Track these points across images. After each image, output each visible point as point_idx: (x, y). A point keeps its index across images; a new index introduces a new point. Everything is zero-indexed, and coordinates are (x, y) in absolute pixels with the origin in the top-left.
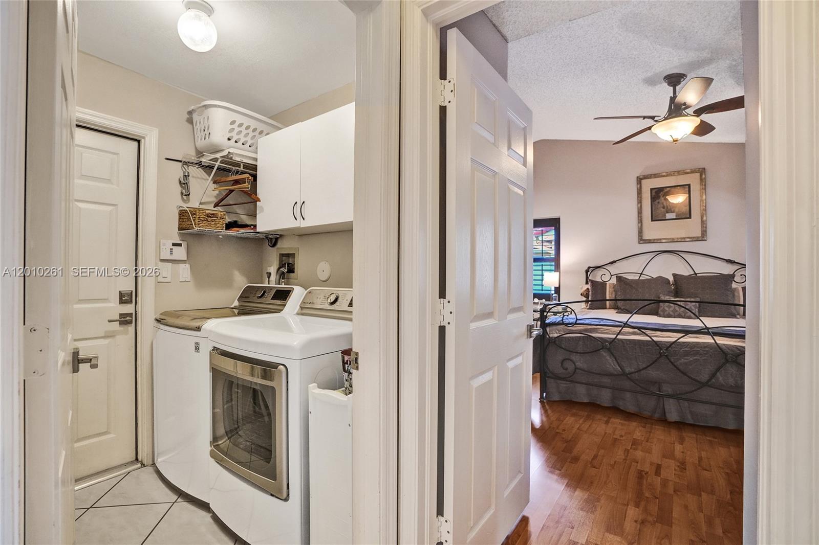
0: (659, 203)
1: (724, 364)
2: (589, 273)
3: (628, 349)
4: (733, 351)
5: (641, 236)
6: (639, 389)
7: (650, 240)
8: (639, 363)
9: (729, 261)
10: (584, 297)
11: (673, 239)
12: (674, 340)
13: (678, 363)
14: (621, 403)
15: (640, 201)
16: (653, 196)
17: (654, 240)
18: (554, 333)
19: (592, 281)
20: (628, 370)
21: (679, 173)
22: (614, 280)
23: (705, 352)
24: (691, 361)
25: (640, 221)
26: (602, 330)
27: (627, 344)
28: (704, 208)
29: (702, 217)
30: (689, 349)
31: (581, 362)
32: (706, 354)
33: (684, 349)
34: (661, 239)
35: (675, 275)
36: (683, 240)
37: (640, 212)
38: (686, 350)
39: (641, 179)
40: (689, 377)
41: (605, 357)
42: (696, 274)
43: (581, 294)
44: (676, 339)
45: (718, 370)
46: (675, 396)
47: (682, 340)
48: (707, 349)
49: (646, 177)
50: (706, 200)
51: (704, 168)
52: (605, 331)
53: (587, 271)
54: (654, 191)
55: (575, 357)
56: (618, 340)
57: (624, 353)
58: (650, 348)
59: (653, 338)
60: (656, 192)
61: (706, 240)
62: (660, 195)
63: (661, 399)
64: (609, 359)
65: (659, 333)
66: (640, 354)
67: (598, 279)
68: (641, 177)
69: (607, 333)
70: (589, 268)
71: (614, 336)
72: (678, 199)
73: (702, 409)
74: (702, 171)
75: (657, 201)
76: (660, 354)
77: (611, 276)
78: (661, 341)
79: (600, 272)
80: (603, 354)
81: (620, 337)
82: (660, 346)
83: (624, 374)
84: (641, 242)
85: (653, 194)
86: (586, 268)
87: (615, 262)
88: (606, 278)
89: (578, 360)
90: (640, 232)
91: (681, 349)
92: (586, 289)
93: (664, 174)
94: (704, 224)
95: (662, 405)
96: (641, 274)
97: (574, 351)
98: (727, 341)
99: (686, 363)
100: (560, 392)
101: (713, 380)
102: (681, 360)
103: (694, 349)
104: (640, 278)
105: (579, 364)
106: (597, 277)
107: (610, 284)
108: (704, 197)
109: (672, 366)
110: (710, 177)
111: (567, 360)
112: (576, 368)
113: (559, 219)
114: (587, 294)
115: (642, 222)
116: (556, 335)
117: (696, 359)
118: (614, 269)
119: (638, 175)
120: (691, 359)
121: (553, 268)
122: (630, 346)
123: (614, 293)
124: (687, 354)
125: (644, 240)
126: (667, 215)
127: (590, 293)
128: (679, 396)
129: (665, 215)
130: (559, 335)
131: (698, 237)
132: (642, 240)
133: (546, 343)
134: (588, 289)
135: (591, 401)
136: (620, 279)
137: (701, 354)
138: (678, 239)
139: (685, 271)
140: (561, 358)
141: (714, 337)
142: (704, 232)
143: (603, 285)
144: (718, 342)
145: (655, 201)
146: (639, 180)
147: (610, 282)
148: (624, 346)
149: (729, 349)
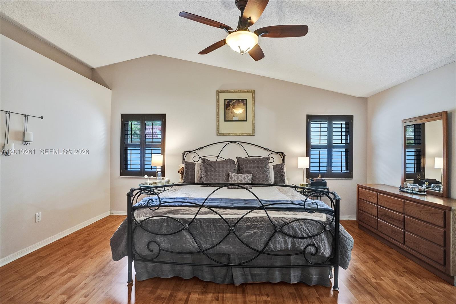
0: (229, 109)
1: (274, 234)
2: (185, 156)
3: (205, 227)
4: (279, 223)
5: (219, 131)
6: (214, 263)
7: (224, 134)
8: (213, 239)
9: (266, 149)
10: (180, 174)
11: (237, 134)
12: (240, 216)
13: (242, 236)
14: (200, 274)
15: (218, 107)
16: (226, 105)
17: (226, 134)
18: (140, 216)
19: (186, 162)
20: (204, 246)
21: (241, 91)
22: (200, 162)
23: (261, 226)
24: (252, 233)
25: (218, 120)
26: (183, 211)
27: (204, 223)
28: (254, 115)
29: (253, 121)
30: (250, 224)
31: (166, 242)
32: (261, 227)
33: (247, 224)
34: (230, 134)
35: (238, 158)
36: (242, 135)
37: (218, 115)
38: (248, 225)
39: (219, 92)
40: (250, 248)
41: (186, 236)
42: (249, 157)
43: (178, 172)
44: (243, 215)
45: (270, 239)
46: (240, 265)
47: (247, 216)
48: (263, 223)
49: (222, 92)
50: (255, 110)
51: (254, 90)
52: (186, 212)
53: (183, 155)
54: (227, 101)
55: (159, 239)
56: (197, 219)
57: (201, 231)
58: (221, 225)
59: (223, 216)
60: (228, 102)
61: (254, 136)
62: (230, 104)
63: (230, 268)
64: (189, 238)
65: (228, 211)
66: (214, 231)
67: (191, 161)
68: (219, 91)
69: (188, 214)
70: (185, 152)
71: (193, 216)
72: (239, 111)
73: (258, 271)
74: (253, 92)
75: (228, 108)
76: (230, 230)
77: (200, 158)
78: (230, 218)
79: (192, 155)
80: (184, 234)
81: (198, 217)
82: (229, 222)
83: (201, 251)
84: (219, 135)
85: (226, 103)
86: (183, 152)
87: (202, 148)
88: (196, 159)
89: (162, 240)
90: (218, 128)
91: (244, 224)
92: (181, 167)
93: (233, 91)
94: (253, 125)
95: (230, 272)
96: (218, 157)
97: (159, 233)
98: (275, 214)
99: (248, 236)
100: (148, 272)
101: (267, 248)
102: (244, 234)
103: (254, 224)
104: (217, 160)
105: (164, 245)
106: (189, 159)
107: (198, 164)
108: (254, 108)
109: (238, 240)
110: (257, 96)
111: (153, 243)
112: (160, 250)
113: (165, 115)
114: (182, 171)
115: (219, 121)
116: (143, 218)
117: (255, 232)
118: (202, 153)
119: (218, 90)
120: (252, 232)
121: (160, 152)
122: (206, 224)
123: (200, 171)
124: (249, 228)
125: (220, 134)
126: (234, 118)
127: (184, 171)
128: (243, 265)
129: (233, 118)
130: (145, 218)
131: (250, 134)
132: (219, 134)
133: (133, 227)
134: (183, 168)
135: (176, 276)
136: (204, 161)
137: (259, 228)
138: (239, 134)
139: (243, 156)
140: (147, 241)
141: (267, 211)
142: (253, 130)
143: (193, 165)
144: (270, 216)
145: (227, 108)
146: (218, 93)
147: (198, 162)
148: (201, 225)
149: (277, 221)
